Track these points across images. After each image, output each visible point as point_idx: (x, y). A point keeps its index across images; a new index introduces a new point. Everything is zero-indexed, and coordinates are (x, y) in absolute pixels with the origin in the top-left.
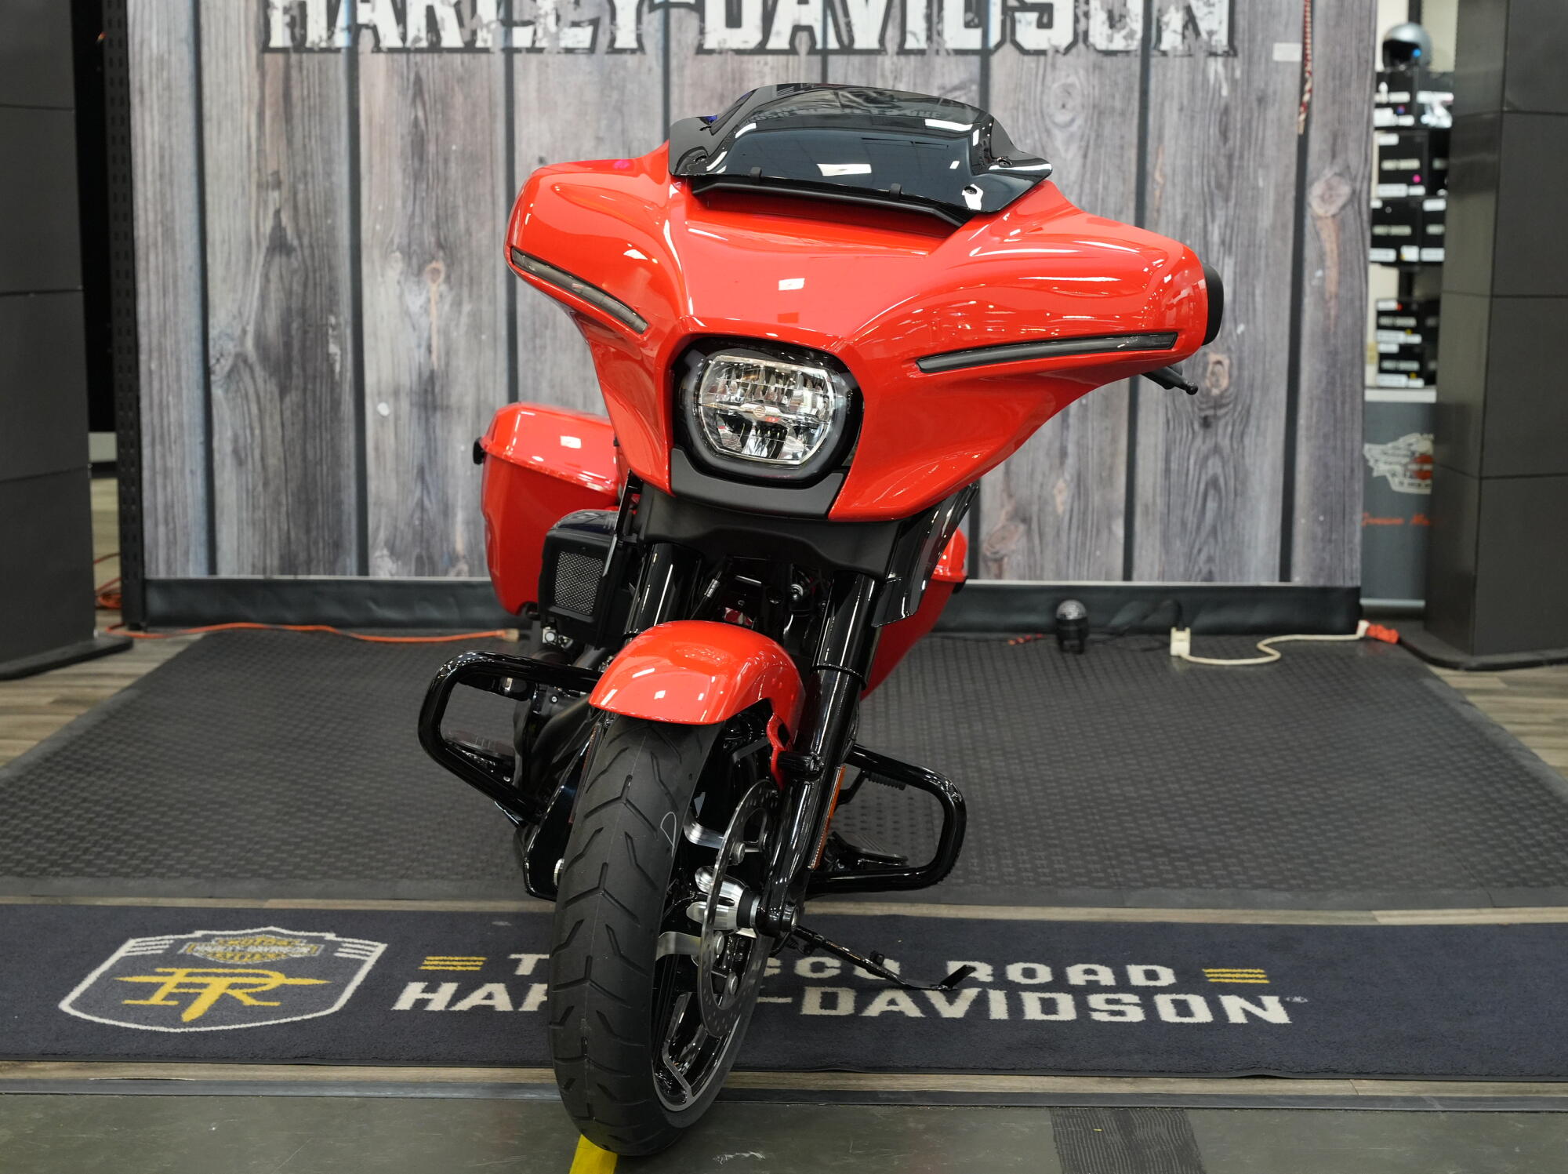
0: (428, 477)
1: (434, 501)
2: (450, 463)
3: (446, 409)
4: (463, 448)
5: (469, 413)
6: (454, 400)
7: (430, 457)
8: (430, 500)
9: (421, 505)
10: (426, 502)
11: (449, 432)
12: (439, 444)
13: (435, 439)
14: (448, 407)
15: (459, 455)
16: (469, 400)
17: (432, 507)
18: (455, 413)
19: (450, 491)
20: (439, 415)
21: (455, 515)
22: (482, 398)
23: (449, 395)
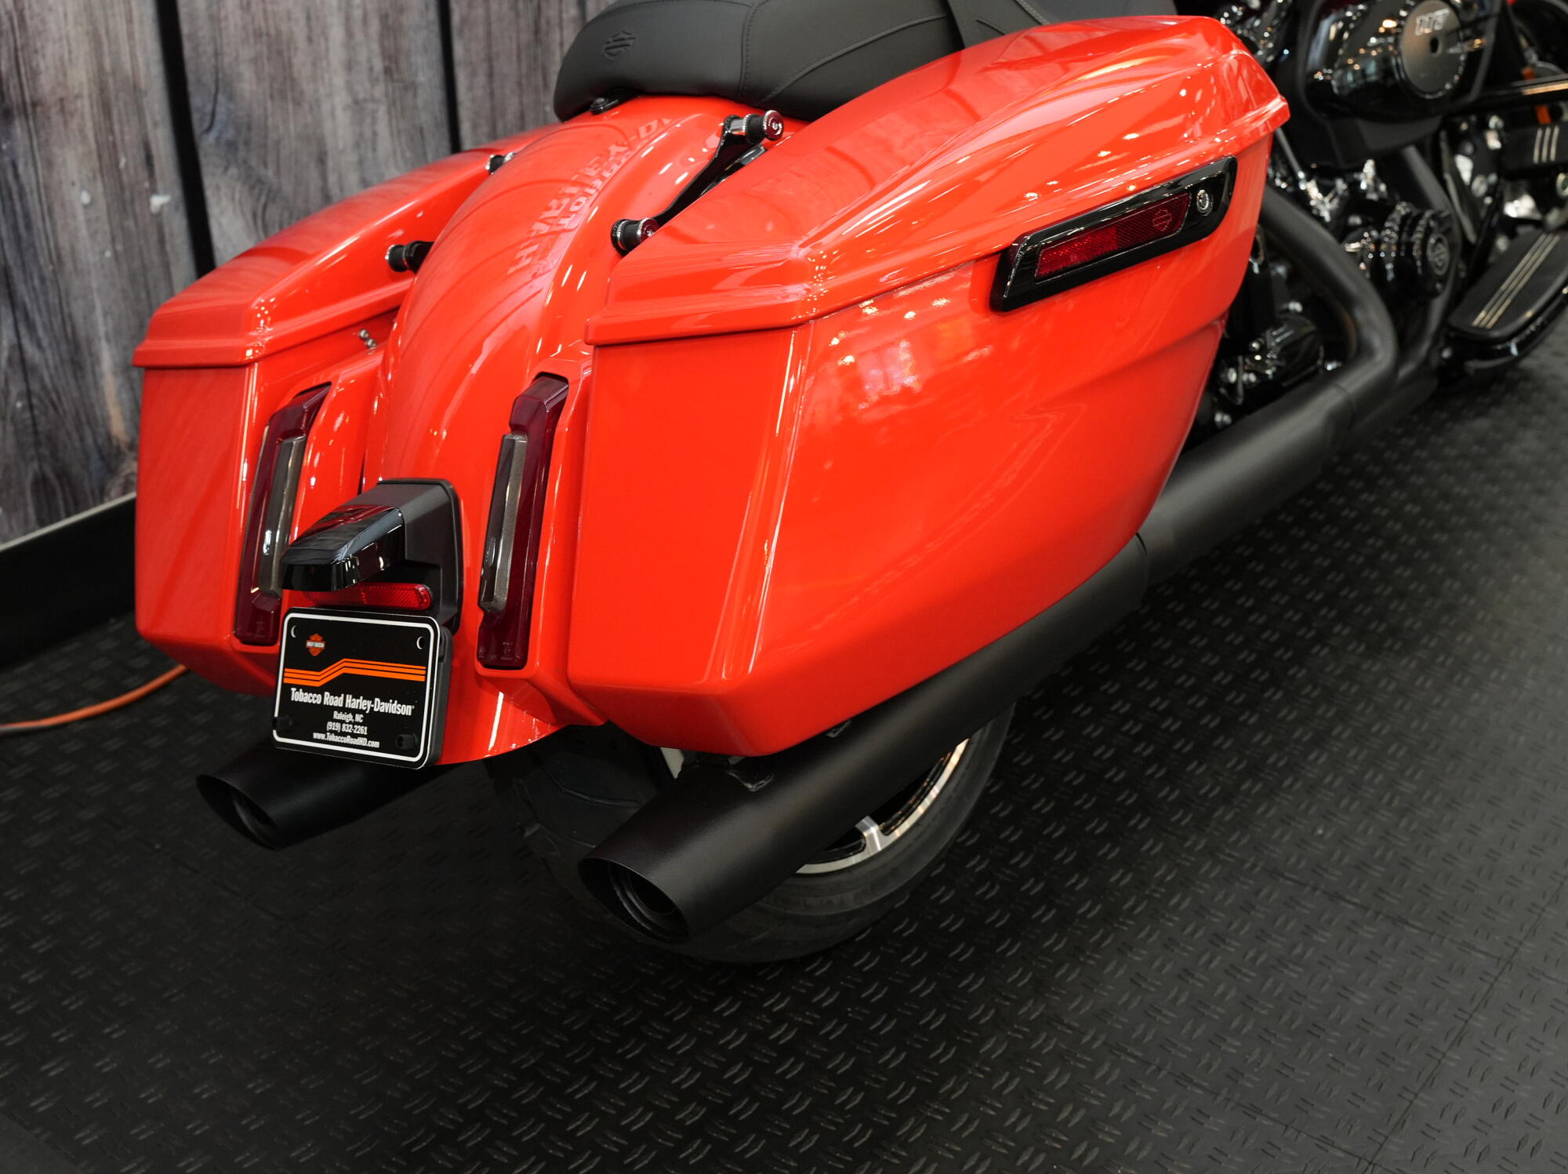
0: (21, 289)
1: (45, 342)
2: (64, 241)
3: (32, 108)
4: (85, 198)
5: (85, 108)
6: (46, 83)
7: (18, 239)
8: (39, 346)
9: (21, 363)
10: (30, 350)
11: (49, 164)
12: (32, 200)
13: (22, 194)
14: (34, 105)
15: (80, 212)
16: (80, 77)
17: (43, 356)
18: (54, 112)
19: (77, 308)
20: (18, 129)
21: (96, 360)
22: (108, 65)
23: (35, 74)
